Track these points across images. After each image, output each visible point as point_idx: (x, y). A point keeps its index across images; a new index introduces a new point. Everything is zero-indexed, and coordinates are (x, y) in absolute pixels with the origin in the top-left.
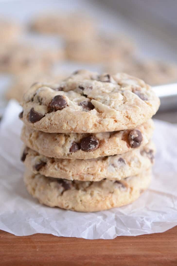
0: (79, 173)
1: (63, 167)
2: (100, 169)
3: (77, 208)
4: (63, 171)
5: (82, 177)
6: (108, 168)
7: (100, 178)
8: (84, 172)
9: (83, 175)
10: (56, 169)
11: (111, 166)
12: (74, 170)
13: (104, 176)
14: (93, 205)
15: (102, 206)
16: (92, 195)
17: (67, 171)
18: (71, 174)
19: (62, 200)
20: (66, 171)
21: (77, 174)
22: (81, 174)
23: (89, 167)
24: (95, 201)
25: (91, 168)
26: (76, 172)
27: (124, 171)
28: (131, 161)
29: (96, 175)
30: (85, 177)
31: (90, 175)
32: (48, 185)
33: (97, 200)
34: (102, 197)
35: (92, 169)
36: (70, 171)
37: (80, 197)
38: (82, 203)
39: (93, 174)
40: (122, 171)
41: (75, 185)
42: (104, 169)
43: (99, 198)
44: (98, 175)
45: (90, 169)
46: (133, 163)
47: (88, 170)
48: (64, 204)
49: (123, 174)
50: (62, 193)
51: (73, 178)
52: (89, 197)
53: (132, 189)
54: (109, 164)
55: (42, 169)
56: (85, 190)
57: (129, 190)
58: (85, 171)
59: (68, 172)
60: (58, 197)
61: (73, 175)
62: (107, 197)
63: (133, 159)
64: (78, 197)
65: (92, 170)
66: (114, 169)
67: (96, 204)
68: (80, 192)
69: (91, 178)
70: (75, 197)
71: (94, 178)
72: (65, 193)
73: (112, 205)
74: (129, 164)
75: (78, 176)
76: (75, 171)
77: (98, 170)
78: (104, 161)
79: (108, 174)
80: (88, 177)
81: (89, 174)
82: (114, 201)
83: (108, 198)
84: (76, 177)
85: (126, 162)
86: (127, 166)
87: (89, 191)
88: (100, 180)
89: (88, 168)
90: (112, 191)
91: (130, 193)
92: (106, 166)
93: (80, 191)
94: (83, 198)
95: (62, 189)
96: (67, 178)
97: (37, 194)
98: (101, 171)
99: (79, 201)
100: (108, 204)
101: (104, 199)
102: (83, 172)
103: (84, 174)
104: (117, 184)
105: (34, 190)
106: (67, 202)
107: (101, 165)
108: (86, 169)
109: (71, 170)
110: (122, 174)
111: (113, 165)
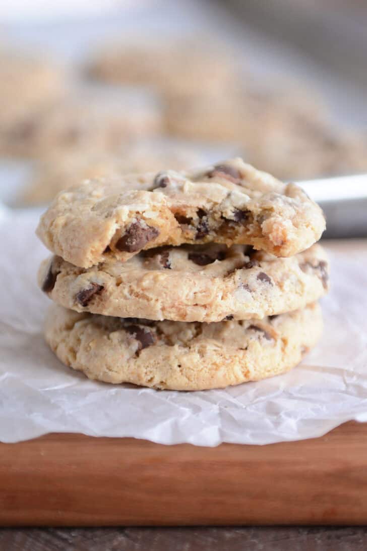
0: (176, 304)
1: (141, 292)
2: (220, 294)
3: (171, 383)
4: (141, 300)
5: (182, 311)
6: (237, 293)
7: (220, 315)
8: (188, 300)
9: (184, 307)
10: (125, 298)
11: (242, 289)
12: (166, 296)
13: (230, 309)
14: (205, 374)
15: (225, 376)
16: (202, 353)
17: (152, 299)
18: (159, 306)
19: (139, 367)
20: (148, 300)
21: (173, 307)
22: (181, 307)
23: (196, 289)
24: (210, 366)
25: (201, 292)
26: (169, 302)
27: (269, 299)
28: (282, 279)
29: (213, 307)
30: (188, 312)
31: (199, 308)
32: (105, 337)
33: (214, 364)
34: (225, 358)
35: (204, 294)
36: (157, 300)
37: (176, 357)
38: (181, 371)
39: (205, 306)
40: (266, 299)
41: (163, 336)
42: (229, 295)
43: (218, 360)
44: (217, 306)
45: (199, 295)
46: (287, 283)
47: (195, 296)
48: (143, 375)
49: (269, 306)
50: (137, 354)
51: (163, 314)
52: (196, 357)
53: (285, 341)
54: (238, 284)
55: (93, 301)
56: (186, 345)
57: (279, 343)
58: (188, 298)
59: (153, 302)
60: (128, 360)
61: (163, 309)
62: (235, 356)
63: (286, 276)
64: (172, 358)
65: (204, 296)
66: (249, 295)
67: (213, 372)
68: (177, 349)
69: (201, 315)
70: (167, 359)
71: (207, 315)
72: (144, 353)
73: (246, 374)
74: (280, 285)
75: (174, 309)
76: (168, 299)
77: (217, 296)
78: (227, 279)
79: (238, 305)
80: (195, 311)
81: (197, 305)
82: (251, 367)
83: (237, 359)
84: (170, 312)
85: (272, 281)
86: (275, 291)
87: (196, 347)
88: (220, 319)
89: (195, 293)
90: (245, 346)
91: (283, 350)
92: (232, 290)
93: (176, 347)
94: (185, 360)
95: (136, 345)
96: (150, 315)
97: (81, 360)
98: (222, 298)
99: (175, 366)
100: (238, 371)
101: (229, 361)
102: (186, 302)
103: (187, 305)
104: (253, 331)
105: (74, 352)
106: (149, 369)
107: (223, 286)
108: (191, 294)
109: (159, 298)
110: (266, 307)
111: (247, 287)
